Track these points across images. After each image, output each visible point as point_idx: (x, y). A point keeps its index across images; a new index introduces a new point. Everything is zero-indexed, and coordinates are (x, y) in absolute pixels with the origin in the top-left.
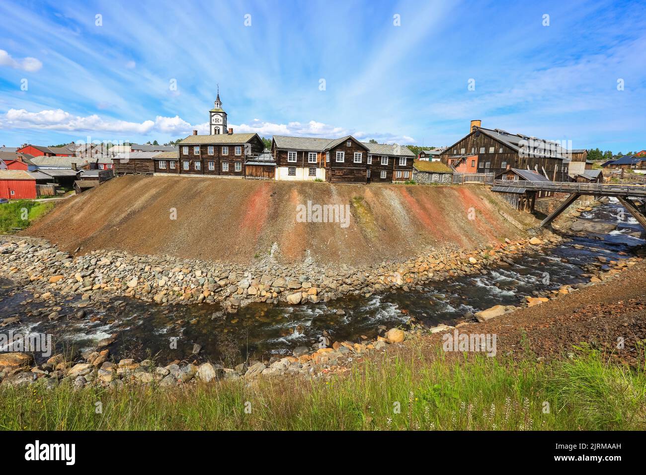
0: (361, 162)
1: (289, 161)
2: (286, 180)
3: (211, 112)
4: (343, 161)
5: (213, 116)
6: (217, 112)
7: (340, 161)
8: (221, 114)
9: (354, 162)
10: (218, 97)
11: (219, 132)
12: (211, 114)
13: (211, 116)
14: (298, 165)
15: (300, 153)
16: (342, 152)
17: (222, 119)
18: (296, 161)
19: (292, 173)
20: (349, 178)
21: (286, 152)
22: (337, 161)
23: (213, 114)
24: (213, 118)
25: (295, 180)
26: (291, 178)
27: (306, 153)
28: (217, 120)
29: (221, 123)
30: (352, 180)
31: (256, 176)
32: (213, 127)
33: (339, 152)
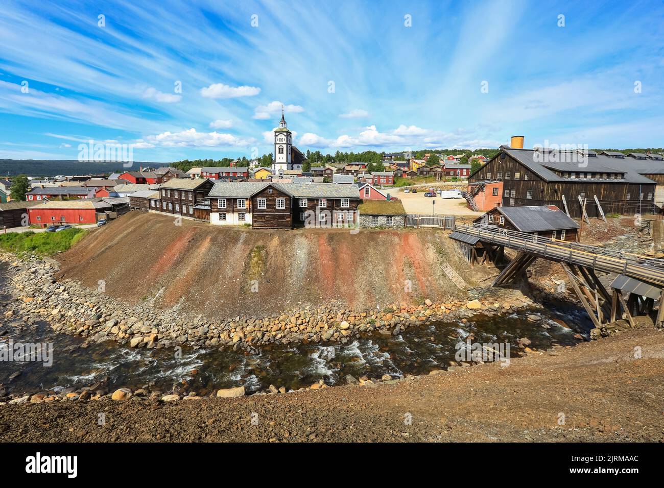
0: (284, 208)
1: (219, 207)
2: (218, 224)
3: (276, 132)
4: (265, 208)
5: (277, 136)
6: (281, 132)
7: (262, 208)
8: (285, 134)
9: (277, 208)
10: (283, 118)
11: (282, 151)
12: (275, 134)
13: (276, 136)
14: (227, 211)
15: (229, 200)
16: (264, 199)
17: (285, 138)
18: (226, 208)
19: (223, 217)
20: (272, 223)
21: (217, 200)
22: (258, 208)
23: (277, 134)
24: (277, 138)
25: (225, 224)
26: (222, 223)
27: (235, 200)
28: (281, 139)
29: (285, 142)
30: (276, 226)
31: (202, 218)
32: (278, 146)
33: (260, 199)
